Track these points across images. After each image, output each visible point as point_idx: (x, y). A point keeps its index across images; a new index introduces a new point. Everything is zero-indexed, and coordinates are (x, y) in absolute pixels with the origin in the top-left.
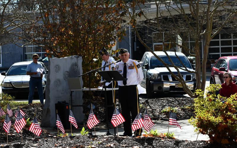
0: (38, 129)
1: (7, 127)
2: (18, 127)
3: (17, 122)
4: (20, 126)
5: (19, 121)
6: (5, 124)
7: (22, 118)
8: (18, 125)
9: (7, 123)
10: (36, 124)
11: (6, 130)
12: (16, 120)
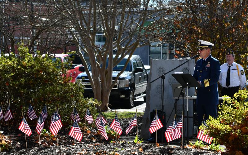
0: (79, 133)
1: (39, 128)
2: (53, 128)
3: (53, 124)
4: (55, 127)
5: (55, 123)
6: (38, 125)
7: (58, 120)
8: (54, 127)
9: (40, 125)
10: (76, 127)
11: (38, 131)
12: (52, 122)
